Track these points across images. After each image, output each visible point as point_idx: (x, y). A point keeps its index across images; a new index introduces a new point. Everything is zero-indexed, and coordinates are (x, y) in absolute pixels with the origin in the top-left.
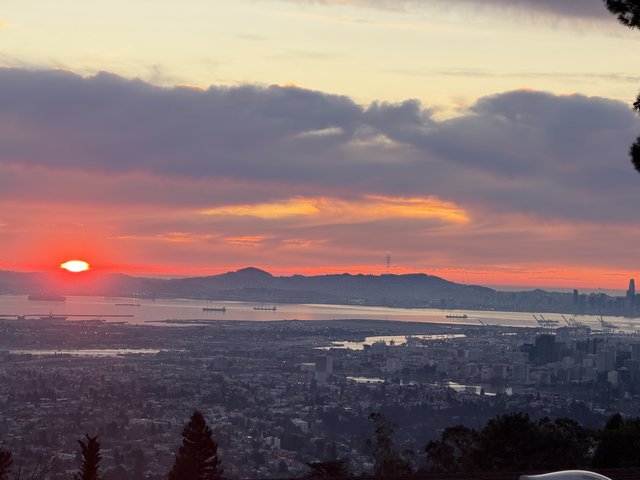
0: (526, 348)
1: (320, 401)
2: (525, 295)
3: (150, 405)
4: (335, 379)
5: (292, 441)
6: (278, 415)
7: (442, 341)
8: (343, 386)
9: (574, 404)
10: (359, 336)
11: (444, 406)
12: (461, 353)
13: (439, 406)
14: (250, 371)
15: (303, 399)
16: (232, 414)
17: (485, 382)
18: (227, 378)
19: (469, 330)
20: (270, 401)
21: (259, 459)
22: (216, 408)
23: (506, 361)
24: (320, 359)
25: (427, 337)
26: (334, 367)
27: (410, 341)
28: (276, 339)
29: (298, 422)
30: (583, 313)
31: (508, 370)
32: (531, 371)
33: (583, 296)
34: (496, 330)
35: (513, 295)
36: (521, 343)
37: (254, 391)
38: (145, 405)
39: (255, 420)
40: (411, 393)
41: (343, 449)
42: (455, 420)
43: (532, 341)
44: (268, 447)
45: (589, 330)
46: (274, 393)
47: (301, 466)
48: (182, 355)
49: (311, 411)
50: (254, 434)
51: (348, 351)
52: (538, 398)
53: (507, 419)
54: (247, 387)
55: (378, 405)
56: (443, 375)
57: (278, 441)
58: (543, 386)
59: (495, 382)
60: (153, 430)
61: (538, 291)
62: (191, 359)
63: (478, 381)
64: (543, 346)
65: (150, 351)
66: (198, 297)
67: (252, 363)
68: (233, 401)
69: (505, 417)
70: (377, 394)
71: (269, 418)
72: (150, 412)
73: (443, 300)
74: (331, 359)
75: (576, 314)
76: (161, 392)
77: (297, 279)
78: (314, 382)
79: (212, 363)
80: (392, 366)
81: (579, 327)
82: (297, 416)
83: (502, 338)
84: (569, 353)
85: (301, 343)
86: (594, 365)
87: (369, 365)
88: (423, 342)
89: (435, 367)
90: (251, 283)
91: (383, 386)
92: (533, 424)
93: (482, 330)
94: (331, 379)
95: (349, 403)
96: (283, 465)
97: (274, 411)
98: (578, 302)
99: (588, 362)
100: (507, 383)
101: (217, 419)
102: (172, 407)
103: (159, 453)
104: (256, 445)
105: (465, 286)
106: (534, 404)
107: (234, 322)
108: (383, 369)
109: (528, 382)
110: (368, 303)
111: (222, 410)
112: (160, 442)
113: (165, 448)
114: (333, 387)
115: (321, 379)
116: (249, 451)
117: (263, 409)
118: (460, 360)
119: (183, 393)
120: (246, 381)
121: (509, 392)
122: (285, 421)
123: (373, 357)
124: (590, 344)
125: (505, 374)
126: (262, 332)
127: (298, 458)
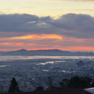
0: (77, 63)
1: (37, 75)
2: (77, 53)
3: (4, 77)
4: (40, 70)
5: (32, 83)
6: (29, 78)
7: (61, 62)
8: (42, 72)
9: (87, 74)
10: (44, 62)
11: (61, 75)
12: (64, 65)
13: (60, 75)
14: (23, 69)
15: (34, 74)
16: (20, 78)
17: (69, 70)
18: (19, 71)
19: (66, 60)
20: (27, 75)
21: (26, 87)
22: (17, 77)
23: (73, 66)
24: (37, 67)
25: (58, 62)
26: (40, 68)
27: (54, 62)
28: (28, 63)
29: (33, 79)
30: (88, 56)
31: (74, 68)
32: (78, 68)
33: (88, 53)
34: (71, 60)
35: (74, 53)
36: (76, 62)
37: (24, 73)
38: (3, 77)
39: (25, 79)
40: (55, 73)
41: (42, 84)
42: (64, 78)
43: (78, 62)
44: (27, 84)
45: (89, 59)
46: (28, 73)
47: (34, 88)
48: (10, 67)
49: (35, 77)
50: (24, 82)
51: (43, 65)
52: (80, 73)
53: (75, 77)
54: (23, 72)
55: (49, 75)
56: (61, 69)
57: (29, 83)
58: (81, 70)
59: (71, 70)
60: (4, 81)
61: (79, 52)
62: (12, 67)
63: (68, 70)
64: (80, 63)
65: (3, 66)
66: (13, 55)
67: (23, 68)
68: (20, 75)
69: (74, 77)
70: (48, 73)
71: (27, 78)
72: (4, 78)
73: (61, 55)
74: (39, 67)
75: (86, 56)
76: (6, 74)
77: (32, 51)
78: (36, 71)
79: (16, 68)
80: (51, 67)
81: (87, 59)
82: (33, 78)
83: (72, 61)
84: (85, 64)
85: (33, 64)
86: (90, 66)
87: (47, 67)
88: (57, 63)
89: (59, 67)
90: (23, 52)
91: (49, 72)
92: (80, 78)
93: (68, 60)
94: (39, 70)
95: (43, 75)
96: (30, 88)
97: (28, 77)
98: (87, 54)
99: (89, 66)
100: (74, 70)
101: (17, 79)
102: (8, 77)
103: (6, 86)
104: (25, 84)
105: (65, 51)
106: (79, 74)
107: (20, 60)
108: (49, 68)
109: (78, 70)
110: (46, 55)
111: (18, 77)
112: (6, 84)
113: (7, 85)
114: (40, 72)
115: (37, 70)
116: (23, 85)
117: (26, 77)
118: (64, 66)
119: (10, 74)
120: (22, 71)
121: (74, 72)
122: (30, 79)
123: (47, 66)
124: (89, 62)
125: (73, 68)
126: (25, 62)
127: (33, 86)
